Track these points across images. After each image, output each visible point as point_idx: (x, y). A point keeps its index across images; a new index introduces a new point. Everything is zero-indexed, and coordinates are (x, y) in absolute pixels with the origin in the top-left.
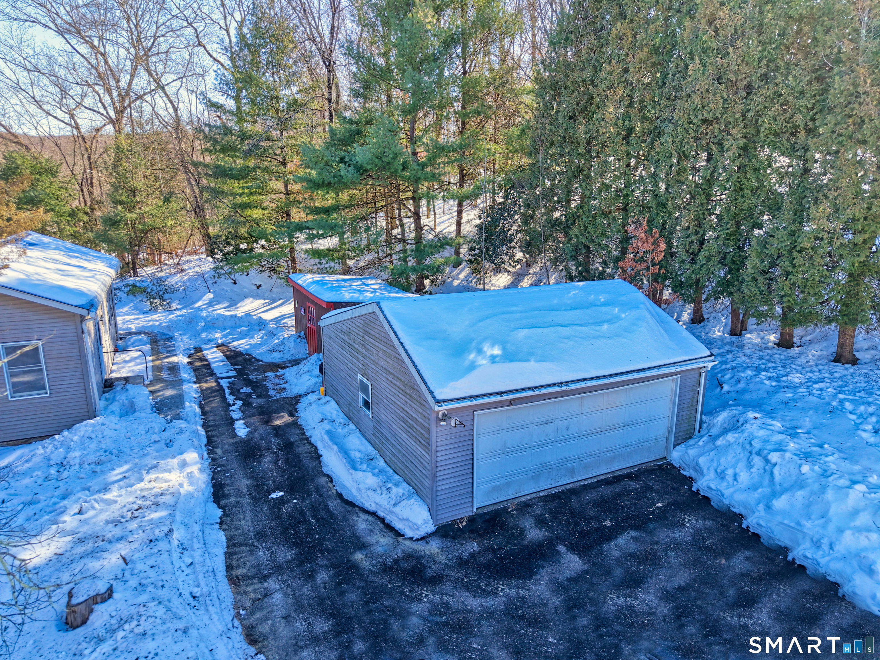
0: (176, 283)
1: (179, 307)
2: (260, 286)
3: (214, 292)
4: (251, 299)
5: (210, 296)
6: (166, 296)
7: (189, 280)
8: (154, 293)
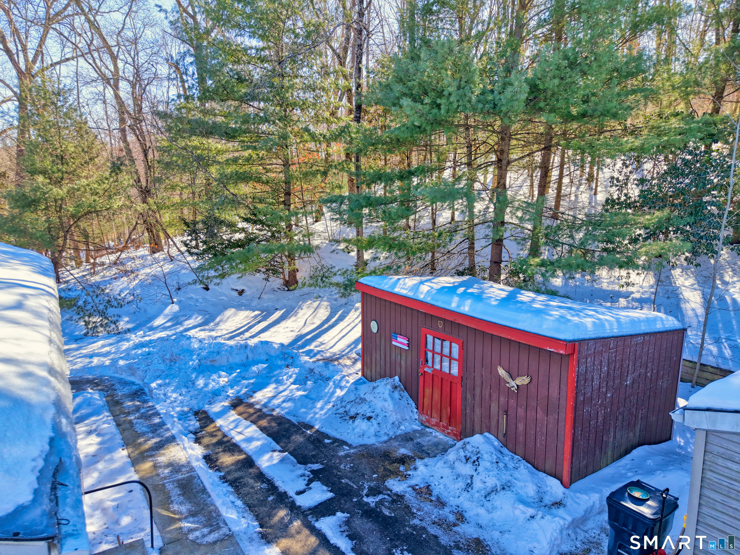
0: (121, 291)
1: (129, 326)
2: (243, 291)
3: (179, 303)
4: (233, 310)
5: (175, 308)
6: (111, 311)
7: (142, 285)
8: (89, 307)
